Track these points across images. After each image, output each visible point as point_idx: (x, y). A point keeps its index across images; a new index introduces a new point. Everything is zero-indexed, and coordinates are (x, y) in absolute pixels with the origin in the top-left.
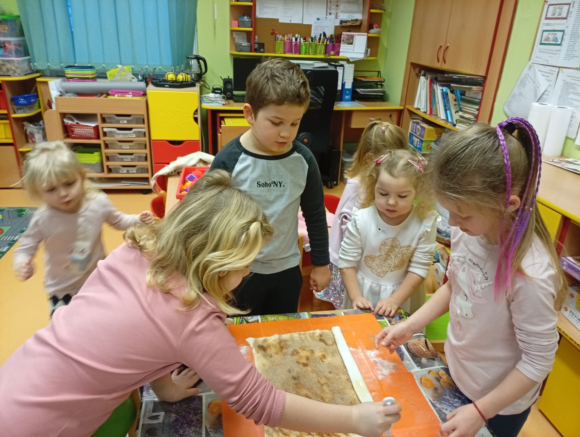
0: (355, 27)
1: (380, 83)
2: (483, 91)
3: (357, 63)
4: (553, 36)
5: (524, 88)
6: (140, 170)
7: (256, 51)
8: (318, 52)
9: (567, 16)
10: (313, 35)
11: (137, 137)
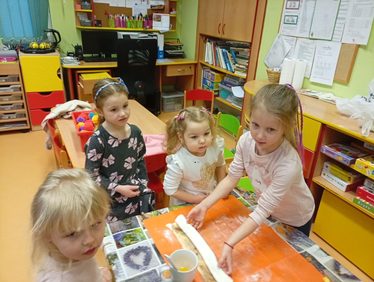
0: (161, 10)
1: (179, 47)
2: (250, 52)
3: (165, 34)
4: (291, 19)
5: (276, 49)
6: (19, 116)
7: (96, 26)
8: (138, 26)
9: (299, 8)
10: (133, 15)
11: (15, 91)
